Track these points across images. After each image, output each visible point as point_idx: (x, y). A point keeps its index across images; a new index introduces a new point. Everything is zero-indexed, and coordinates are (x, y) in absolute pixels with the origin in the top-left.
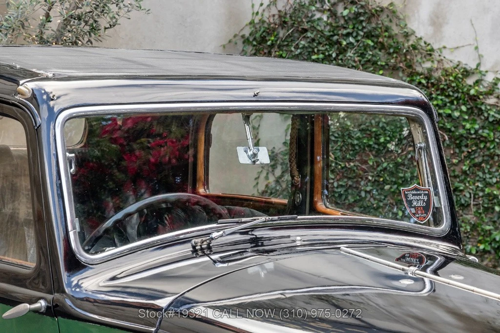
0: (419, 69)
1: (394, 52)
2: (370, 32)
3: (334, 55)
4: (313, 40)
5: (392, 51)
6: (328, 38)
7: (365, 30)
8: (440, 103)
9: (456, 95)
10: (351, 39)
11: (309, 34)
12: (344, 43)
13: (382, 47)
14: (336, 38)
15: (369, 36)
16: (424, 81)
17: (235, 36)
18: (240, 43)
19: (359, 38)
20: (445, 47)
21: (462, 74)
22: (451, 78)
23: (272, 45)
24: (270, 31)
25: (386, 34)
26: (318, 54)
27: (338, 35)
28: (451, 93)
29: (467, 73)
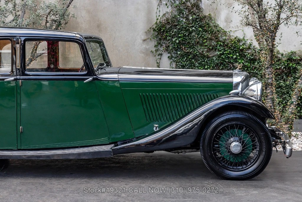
0: (221, 39)
1: (210, 33)
2: (201, 25)
3: (187, 34)
4: (179, 29)
5: (209, 32)
6: (185, 28)
7: (199, 25)
8: (228, 52)
9: (235, 49)
10: (194, 28)
11: (178, 27)
12: (191, 30)
13: (206, 31)
14: (188, 28)
15: (200, 27)
16: (222, 44)
17: (150, 28)
18: (152, 30)
19: (197, 28)
20: (231, 31)
21: (237, 41)
22: (233, 43)
23: (164, 31)
24: (163, 26)
25: (208, 26)
26: (181, 34)
27: (189, 27)
28: (233, 49)
29: (239, 41)
